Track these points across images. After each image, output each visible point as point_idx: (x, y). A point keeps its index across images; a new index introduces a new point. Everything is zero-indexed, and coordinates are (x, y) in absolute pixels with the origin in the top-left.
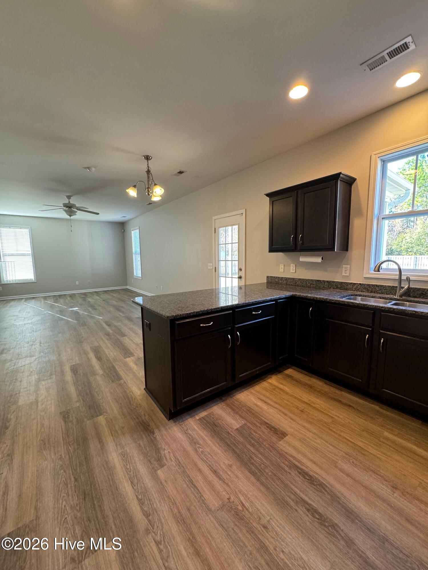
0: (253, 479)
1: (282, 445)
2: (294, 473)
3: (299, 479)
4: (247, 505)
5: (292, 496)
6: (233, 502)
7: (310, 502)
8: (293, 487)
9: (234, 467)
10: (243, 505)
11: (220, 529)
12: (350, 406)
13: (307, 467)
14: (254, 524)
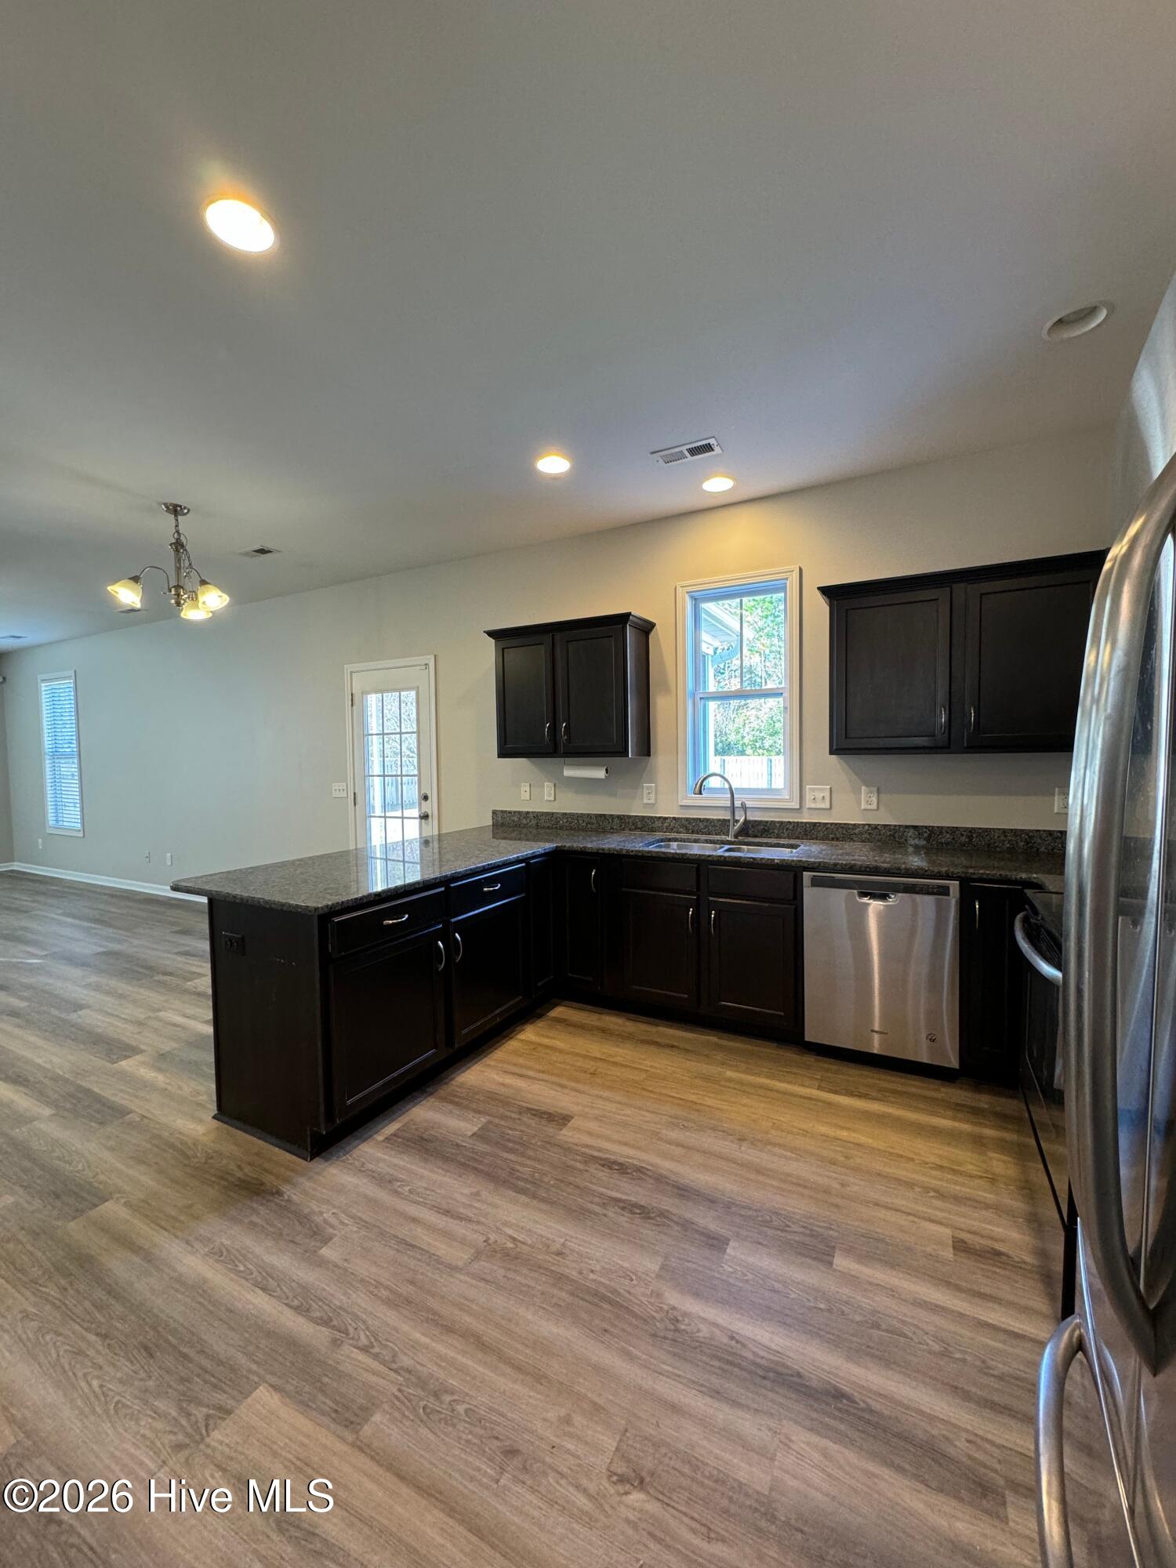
0: (523, 1198)
1: (566, 1135)
2: (593, 1169)
3: (603, 1174)
4: (521, 1237)
5: (596, 1200)
6: (496, 1241)
7: (624, 1197)
8: (594, 1187)
9: (484, 1194)
10: (514, 1239)
11: (482, 1284)
12: (672, 1046)
13: (615, 1153)
14: (539, 1257)
